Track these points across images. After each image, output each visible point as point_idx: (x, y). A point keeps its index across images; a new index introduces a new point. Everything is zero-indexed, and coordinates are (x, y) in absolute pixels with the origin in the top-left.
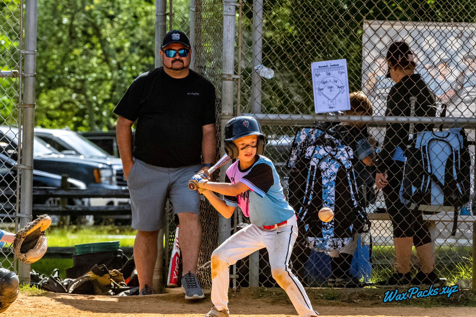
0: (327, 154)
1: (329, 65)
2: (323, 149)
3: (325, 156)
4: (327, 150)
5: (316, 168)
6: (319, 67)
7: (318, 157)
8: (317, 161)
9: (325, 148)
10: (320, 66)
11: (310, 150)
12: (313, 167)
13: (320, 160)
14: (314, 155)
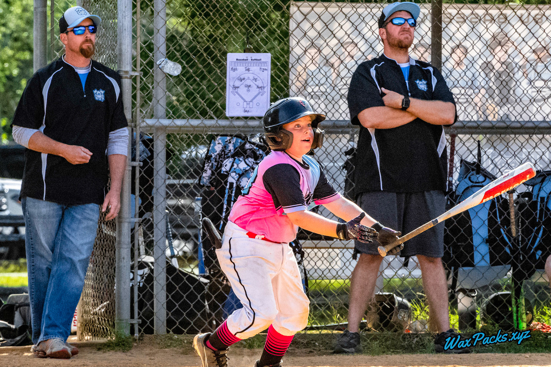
0: (249, 168)
1: (249, 59)
2: (243, 162)
3: (246, 171)
4: (248, 162)
5: (235, 185)
6: (237, 60)
7: (238, 172)
8: (236, 177)
9: (246, 160)
10: (239, 58)
11: (227, 163)
12: (232, 184)
13: (241, 176)
14: (232, 169)
